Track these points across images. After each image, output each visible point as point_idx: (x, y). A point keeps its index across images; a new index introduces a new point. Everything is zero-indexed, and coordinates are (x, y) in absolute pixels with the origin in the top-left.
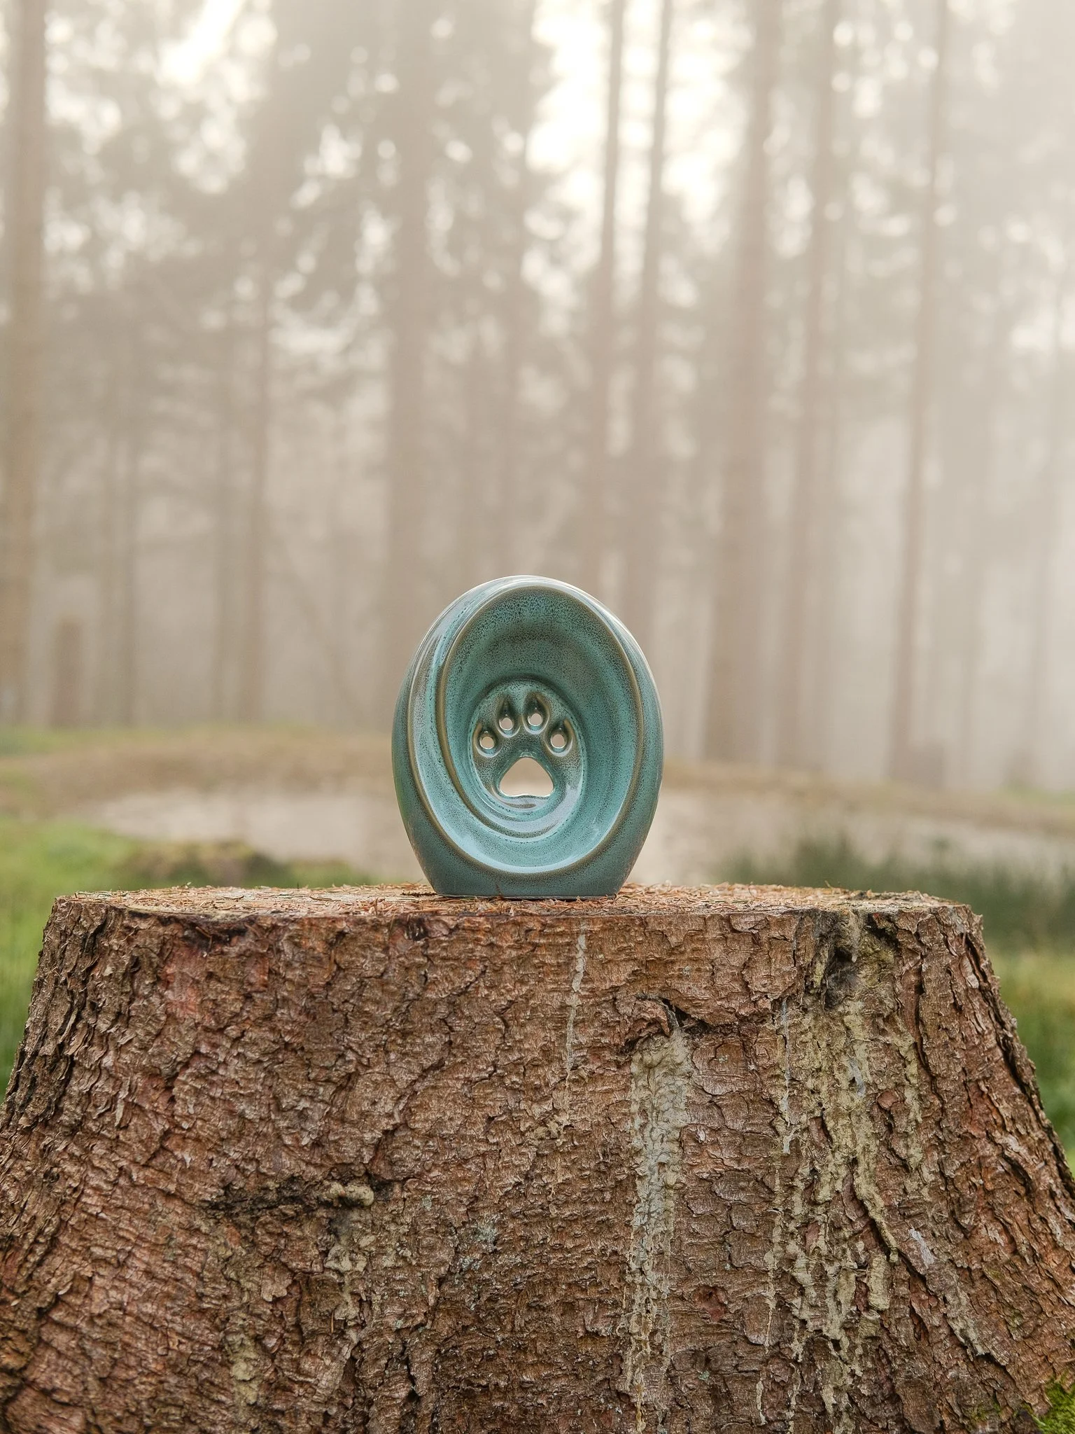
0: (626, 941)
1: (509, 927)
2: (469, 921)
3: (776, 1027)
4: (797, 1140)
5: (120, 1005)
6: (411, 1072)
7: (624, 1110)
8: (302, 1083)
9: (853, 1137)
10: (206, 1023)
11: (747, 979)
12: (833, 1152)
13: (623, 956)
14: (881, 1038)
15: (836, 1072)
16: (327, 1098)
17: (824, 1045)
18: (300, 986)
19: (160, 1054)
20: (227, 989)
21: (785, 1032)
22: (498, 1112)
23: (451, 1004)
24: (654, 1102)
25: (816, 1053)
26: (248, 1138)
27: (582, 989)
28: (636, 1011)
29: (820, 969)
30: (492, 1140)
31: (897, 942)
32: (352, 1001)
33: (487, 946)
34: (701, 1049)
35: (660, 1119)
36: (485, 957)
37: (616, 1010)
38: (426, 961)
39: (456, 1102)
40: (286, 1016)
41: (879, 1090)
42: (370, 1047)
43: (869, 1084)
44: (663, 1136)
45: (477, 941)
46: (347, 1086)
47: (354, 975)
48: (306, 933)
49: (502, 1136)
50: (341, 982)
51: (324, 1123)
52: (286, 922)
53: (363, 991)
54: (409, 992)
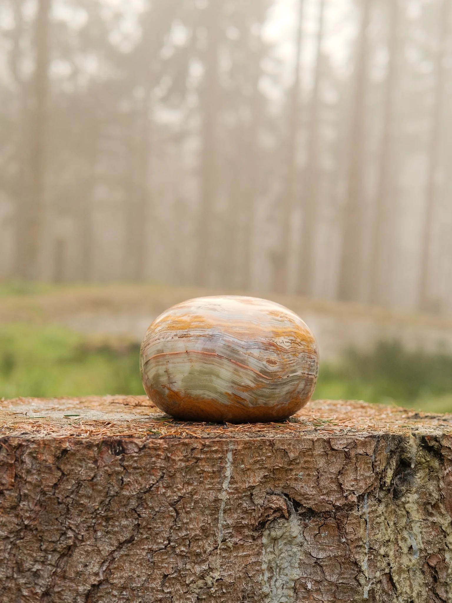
0: (259, 456)
1: (180, 447)
2: (153, 442)
3: (360, 513)
4: (373, 590)
6: (112, 545)
7: (258, 568)
8: (36, 553)
9: (411, 586)
11: (341, 482)
12: (397, 597)
13: (258, 466)
14: (431, 519)
15: (400, 542)
16: (53, 563)
17: (391, 524)
18: (36, 486)
21: (366, 517)
22: (171, 571)
23: (140, 499)
24: (278, 562)
25: (387, 530)
27: (230, 488)
28: (266, 502)
29: (390, 473)
30: (166, 591)
31: (441, 455)
32: (72, 496)
33: (165, 459)
34: (310, 527)
35: (281, 573)
36: (164, 467)
37: (252, 502)
38: (122, 470)
39: (142, 565)
40: (26, 507)
41: (428, 553)
42: (84, 527)
43: (421, 550)
44: (283, 585)
45: (158, 456)
46: (67, 553)
47: (73, 479)
48: (41, 450)
49: (174, 587)
50: (64, 483)
51: (51, 579)
52: (29, 442)
53: (79, 490)
54: (111, 490)
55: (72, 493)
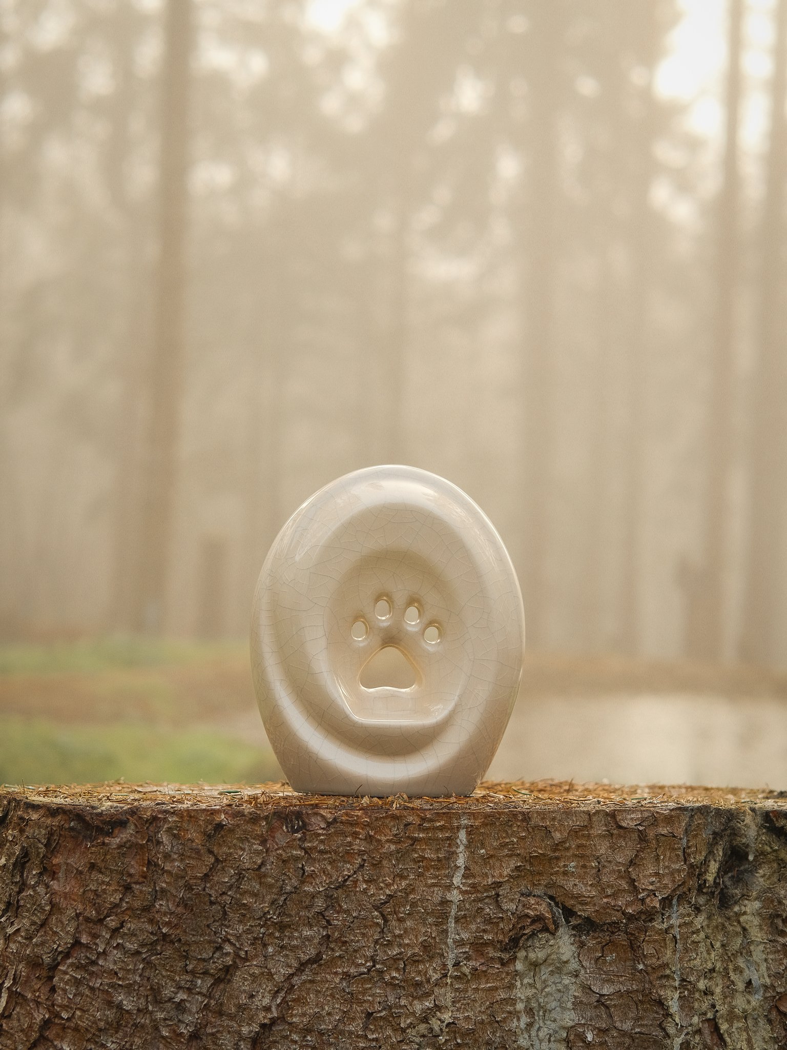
0: (508, 836)
1: (387, 821)
2: (347, 814)
3: (665, 926)
4: (688, 1043)
5: (10, 895)
6: (289, 966)
7: (510, 1008)
8: (179, 975)
9: (750, 1042)
10: (86, 914)
11: (634, 876)
13: (506, 852)
14: (781, 940)
15: (731, 974)
16: (204, 991)
17: (718, 945)
18: (178, 877)
19: (43, 944)
20: (107, 880)
21: (676, 931)
22: (377, 1007)
23: (328, 897)
24: (541, 1000)
26: (126, 1029)
27: (463, 884)
28: (520, 907)
29: (714, 867)
30: (370, 1037)
32: (229, 893)
33: (365, 839)
34: (588, 947)
35: (547, 1018)
36: (364, 851)
37: (499, 907)
38: (303, 854)
39: (334, 997)
40: (164, 908)
41: (777, 992)
42: (249, 940)
43: (766, 986)
44: (550, 1036)
45: (355, 835)
46: (224, 979)
47: (232, 867)
48: (185, 825)
49: (382, 1032)
50: (218, 874)
51: (201, 1015)
52: (167, 814)
53: (241, 884)
54: (287, 884)
55: (230, 888)
